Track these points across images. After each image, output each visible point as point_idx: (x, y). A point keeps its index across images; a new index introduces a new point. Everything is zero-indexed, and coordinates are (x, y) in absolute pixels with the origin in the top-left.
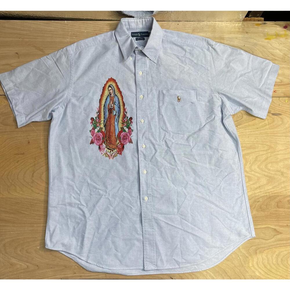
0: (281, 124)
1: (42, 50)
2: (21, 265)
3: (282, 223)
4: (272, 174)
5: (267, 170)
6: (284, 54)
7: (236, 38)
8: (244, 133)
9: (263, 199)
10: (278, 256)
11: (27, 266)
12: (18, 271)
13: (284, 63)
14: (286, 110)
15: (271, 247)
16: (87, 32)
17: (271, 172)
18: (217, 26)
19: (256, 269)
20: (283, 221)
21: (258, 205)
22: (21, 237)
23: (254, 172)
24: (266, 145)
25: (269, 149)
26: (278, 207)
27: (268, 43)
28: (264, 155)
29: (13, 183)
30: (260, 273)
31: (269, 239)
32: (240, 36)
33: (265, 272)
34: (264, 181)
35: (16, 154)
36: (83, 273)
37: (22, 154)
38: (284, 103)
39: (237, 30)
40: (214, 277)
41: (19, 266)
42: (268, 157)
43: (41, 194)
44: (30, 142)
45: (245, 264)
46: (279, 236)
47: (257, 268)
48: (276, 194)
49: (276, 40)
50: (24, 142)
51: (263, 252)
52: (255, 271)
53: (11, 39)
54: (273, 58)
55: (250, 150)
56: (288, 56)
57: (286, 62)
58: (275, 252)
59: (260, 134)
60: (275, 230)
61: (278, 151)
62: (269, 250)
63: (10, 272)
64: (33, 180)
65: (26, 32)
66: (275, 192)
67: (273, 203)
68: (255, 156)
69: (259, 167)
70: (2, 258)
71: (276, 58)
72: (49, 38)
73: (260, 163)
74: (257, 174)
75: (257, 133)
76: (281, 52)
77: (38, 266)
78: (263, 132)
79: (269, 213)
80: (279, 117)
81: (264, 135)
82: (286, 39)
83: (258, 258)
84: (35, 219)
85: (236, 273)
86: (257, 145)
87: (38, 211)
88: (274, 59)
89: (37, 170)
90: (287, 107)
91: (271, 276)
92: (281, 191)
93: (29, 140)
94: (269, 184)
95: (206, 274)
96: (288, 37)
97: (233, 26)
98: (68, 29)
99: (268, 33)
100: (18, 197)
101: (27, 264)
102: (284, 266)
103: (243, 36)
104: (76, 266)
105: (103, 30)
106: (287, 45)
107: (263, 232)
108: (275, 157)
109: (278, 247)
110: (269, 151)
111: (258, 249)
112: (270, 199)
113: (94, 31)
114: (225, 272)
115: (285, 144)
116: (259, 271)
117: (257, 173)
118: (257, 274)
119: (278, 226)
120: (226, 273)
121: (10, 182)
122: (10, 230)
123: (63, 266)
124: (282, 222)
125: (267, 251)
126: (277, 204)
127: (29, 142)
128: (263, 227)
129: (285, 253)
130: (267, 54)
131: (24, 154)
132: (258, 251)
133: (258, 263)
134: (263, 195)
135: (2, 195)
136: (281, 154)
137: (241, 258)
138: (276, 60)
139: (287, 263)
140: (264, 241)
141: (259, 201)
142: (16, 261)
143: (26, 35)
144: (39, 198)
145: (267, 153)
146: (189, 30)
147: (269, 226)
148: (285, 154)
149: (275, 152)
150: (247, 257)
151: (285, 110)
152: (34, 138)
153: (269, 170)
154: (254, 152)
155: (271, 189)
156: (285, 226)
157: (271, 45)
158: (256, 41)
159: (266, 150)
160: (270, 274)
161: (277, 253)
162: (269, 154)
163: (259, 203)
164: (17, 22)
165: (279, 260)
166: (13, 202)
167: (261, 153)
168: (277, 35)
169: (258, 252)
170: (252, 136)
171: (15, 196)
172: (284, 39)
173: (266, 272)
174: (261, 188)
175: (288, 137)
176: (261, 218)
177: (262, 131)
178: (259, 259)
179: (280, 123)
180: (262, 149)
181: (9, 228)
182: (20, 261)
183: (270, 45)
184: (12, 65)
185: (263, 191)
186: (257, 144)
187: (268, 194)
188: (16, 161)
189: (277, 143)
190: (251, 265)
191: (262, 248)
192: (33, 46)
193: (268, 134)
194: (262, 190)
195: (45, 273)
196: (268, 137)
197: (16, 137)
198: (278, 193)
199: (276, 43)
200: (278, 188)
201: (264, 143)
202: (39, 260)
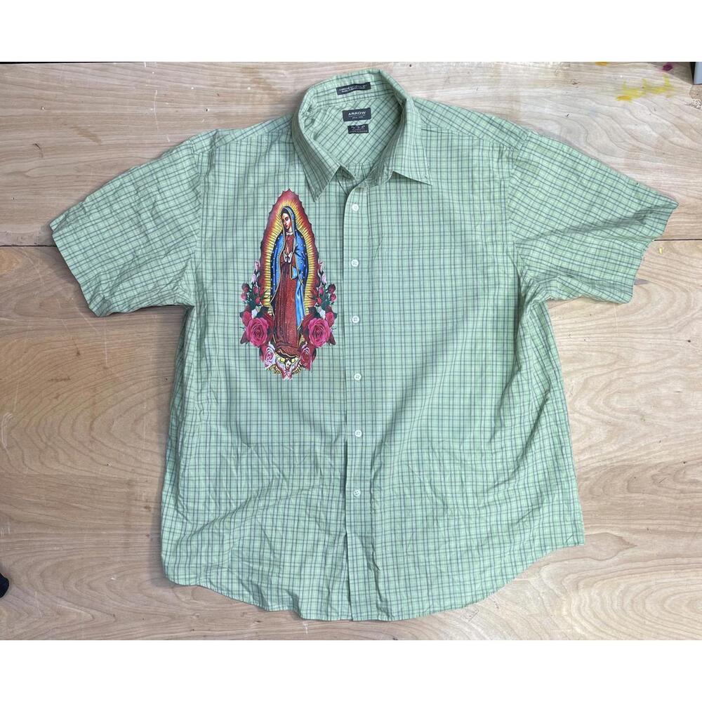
0: (646, 304)
1: (94, 135)
2: (80, 613)
3: (636, 524)
4: (617, 418)
5: (608, 411)
6: (660, 134)
7: (549, 98)
8: (561, 327)
9: (596, 473)
10: (624, 593)
11: (92, 616)
12: (74, 625)
13: (661, 159)
14: (659, 272)
15: (610, 575)
16: (194, 89)
17: (617, 414)
18: (502, 68)
19: (576, 620)
20: (638, 519)
21: (586, 487)
22: (75, 558)
23: (581, 414)
24: (610, 353)
25: (615, 363)
26: (629, 490)
27: (624, 107)
28: (604, 376)
29: (50, 444)
30: (585, 629)
31: (607, 559)
32: (559, 92)
33: (595, 627)
34: (600, 433)
35: (52, 380)
36: (209, 630)
37: (65, 380)
38: (656, 254)
39: (552, 77)
40: (486, 636)
41: (75, 617)
42: (611, 381)
43: (112, 466)
44: (81, 352)
45: (553, 611)
46: (629, 553)
47: (578, 618)
48: (626, 463)
49: (643, 100)
50: (67, 353)
51: (592, 586)
52: (573, 623)
53: (21, 111)
54: (633, 146)
55: (571, 364)
56: (672, 139)
57: (665, 155)
58: (619, 585)
59: (595, 329)
60: (621, 538)
61: (636, 367)
62: (605, 581)
63: (57, 628)
64: (93, 437)
65: (54, 93)
66: (625, 457)
67: (619, 483)
68: (583, 379)
69: (590, 403)
70: (39, 600)
71: (643, 146)
72: (110, 106)
73: (593, 393)
74: (586, 420)
75: (589, 326)
76: (653, 130)
77: (114, 615)
78: (603, 324)
79: (609, 503)
80: (641, 287)
81: (605, 331)
82: (668, 96)
83: (581, 600)
84: (100, 519)
85: (532, 628)
86: (587, 353)
87: (107, 502)
88: (638, 148)
89: (99, 415)
90: (663, 263)
91: (607, 634)
92: (638, 455)
93: (77, 348)
94: (613, 441)
95: (469, 631)
96: (672, 92)
97: (542, 67)
98: (151, 84)
99: (625, 82)
100: (61, 473)
101: (93, 612)
102: (638, 615)
103: (564, 92)
104: (193, 615)
105: (234, 85)
106: (670, 111)
107: (594, 543)
108: (629, 381)
109: (625, 575)
110: (616, 366)
111: (581, 580)
112: (612, 474)
113: (211, 88)
114: (509, 626)
115: (653, 350)
116: (582, 625)
117: (585, 415)
118: (579, 630)
119: (627, 531)
120: (512, 630)
121: (44, 440)
122: (51, 543)
123: (168, 616)
124: (635, 522)
125: (601, 582)
126: (628, 484)
127: (78, 354)
128: (594, 533)
129: (642, 586)
130: (620, 137)
131: (69, 379)
132: (581, 584)
133: (581, 607)
134: (598, 464)
135: (29, 468)
136: (641, 373)
137: (543, 597)
138: (641, 149)
139: (644, 608)
140: (594, 563)
141: (588, 478)
142: (69, 606)
143: (55, 101)
144: (108, 475)
145: (610, 370)
146: (438, 80)
147: (608, 531)
148: (651, 373)
149: (628, 368)
150: (559, 597)
151: (655, 271)
152: (90, 344)
153: (614, 409)
154: (580, 369)
155: (614, 451)
156: (643, 531)
157: (631, 113)
158: (597, 103)
159: (609, 365)
160: (607, 631)
161: (622, 587)
162: (615, 373)
163: (588, 482)
164: (32, 68)
165: (627, 601)
166: (53, 485)
167: (596, 371)
168: (648, 89)
169: (582, 586)
170: (578, 332)
171: (56, 470)
172: (662, 97)
173: (598, 626)
174: (593, 448)
175: (659, 333)
176: (592, 515)
177: (600, 322)
178: (583, 601)
179: (644, 301)
180: (600, 363)
181: (48, 539)
182: (76, 607)
183: (627, 113)
184: (27, 174)
185: (598, 456)
186: (589, 351)
187: (608, 462)
188: (54, 396)
189: (633, 348)
190: (564, 612)
191: (592, 576)
192: (72, 126)
193: (615, 327)
194: (597, 454)
195: (131, 630)
196: (615, 335)
197: (49, 341)
198: (631, 460)
199: (643, 109)
200: (631, 450)
201: (606, 349)
202: (116, 603)
